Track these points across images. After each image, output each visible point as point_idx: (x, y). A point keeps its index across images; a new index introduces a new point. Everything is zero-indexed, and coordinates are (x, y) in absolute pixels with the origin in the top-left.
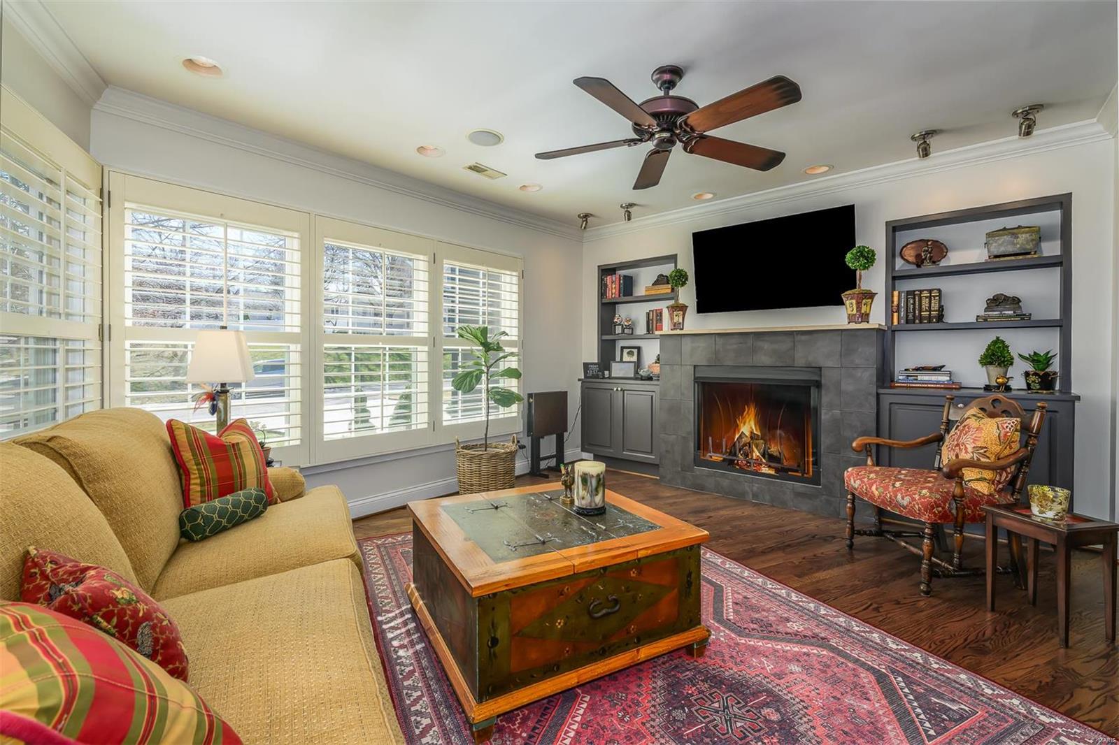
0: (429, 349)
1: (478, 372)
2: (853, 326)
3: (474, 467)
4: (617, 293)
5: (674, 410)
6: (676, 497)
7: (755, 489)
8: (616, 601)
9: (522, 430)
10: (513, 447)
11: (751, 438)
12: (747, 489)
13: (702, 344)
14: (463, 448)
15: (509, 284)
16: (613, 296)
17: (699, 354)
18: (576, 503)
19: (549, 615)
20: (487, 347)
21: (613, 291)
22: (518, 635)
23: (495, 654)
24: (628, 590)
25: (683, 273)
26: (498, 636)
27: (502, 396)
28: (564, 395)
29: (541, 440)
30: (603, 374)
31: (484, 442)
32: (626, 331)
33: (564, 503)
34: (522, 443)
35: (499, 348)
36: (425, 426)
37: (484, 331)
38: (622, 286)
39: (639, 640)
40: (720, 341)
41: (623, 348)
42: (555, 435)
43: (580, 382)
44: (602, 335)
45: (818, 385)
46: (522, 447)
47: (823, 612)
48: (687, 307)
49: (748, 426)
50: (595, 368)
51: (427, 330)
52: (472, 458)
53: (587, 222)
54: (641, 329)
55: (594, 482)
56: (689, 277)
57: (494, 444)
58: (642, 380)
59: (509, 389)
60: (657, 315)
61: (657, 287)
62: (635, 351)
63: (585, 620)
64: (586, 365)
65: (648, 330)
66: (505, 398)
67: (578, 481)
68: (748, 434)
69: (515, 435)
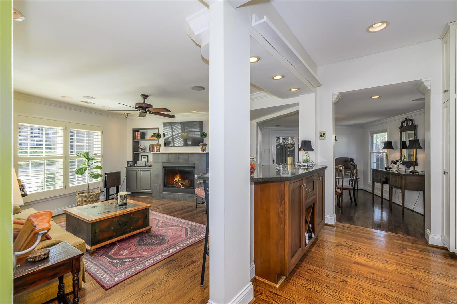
0: (64, 160)
1: (85, 168)
2: (202, 152)
3: (84, 199)
4: (139, 138)
5: (157, 176)
6: (156, 202)
7: (179, 197)
8: (127, 222)
9: (102, 186)
10: (99, 192)
11: (178, 181)
12: (177, 197)
13: (165, 156)
14: (78, 194)
15: (97, 136)
16: (138, 139)
17: (164, 159)
18: (119, 203)
19: (110, 226)
20: (88, 159)
21: (138, 137)
22: (102, 231)
23: (95, 236)
24: (130, 219)
25: (160, 135)
26: (96, 231)
27: (94, 175)
28: (119, 173)
29: (110, 189)
30: (134, 165)
31: (87, 191)
32: (143, 150)
33: (115, 204)
34: (102, 190)
35: (93, 159)
36: (62, 187)
37: (87, 154)
38: (141, 136)
39: (133, 230)
40: (170, 155)
41: (142, 156)
42: (115, 187)
43: (126, 168)
44: (134, 151)
45: (194, 167)
46: (102, 192)
47: (182, 220)
48: (161, 145)
49: (177, 178)
50: (131, 164)
51: (63, 154)
52: (83, 196)
53: (127, 116)
54: (148, 150)
55: (123, 197)
56: (162, 136)
57: (91, 191)
58: (147, 167)
59: (97, 172)
60: (153, 146)
61: (153, 137)
62: (146, 157)
63: (119, 227)
64: (128, 162)
65: (150, 151)
66: (96, 176)
67: (119, 197)
68: (177, 180)
69: (100, 188)
